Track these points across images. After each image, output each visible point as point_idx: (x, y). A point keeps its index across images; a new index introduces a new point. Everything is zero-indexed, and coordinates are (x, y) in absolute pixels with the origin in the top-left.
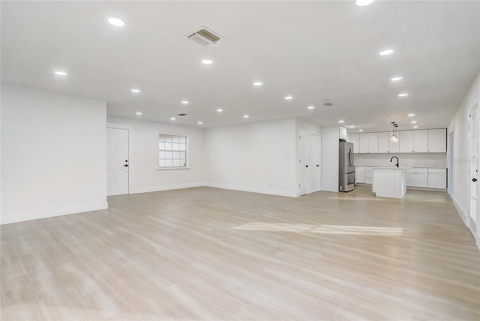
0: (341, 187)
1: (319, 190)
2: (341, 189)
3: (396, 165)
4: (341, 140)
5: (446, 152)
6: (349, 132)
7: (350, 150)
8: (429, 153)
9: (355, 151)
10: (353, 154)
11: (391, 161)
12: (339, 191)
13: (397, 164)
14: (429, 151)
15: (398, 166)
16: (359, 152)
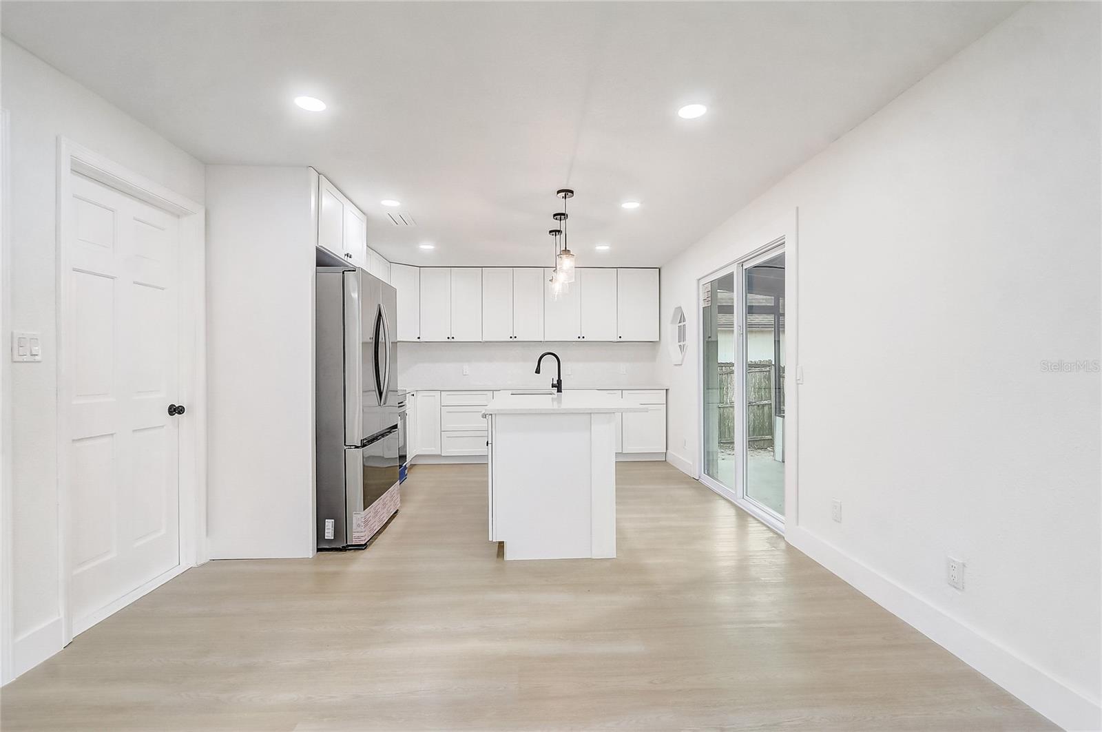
0: (329, 524)
1: (189, 561)
2: (329, 534)
3: (553, 386)
4: (323, 260)
5: (658, 340)
6: (376, 231)
7: (380, 315)
8: (620, 343)
9: (404, 328)
10: (394, 344)
11: (538, 371)
12: (319, 550)
13: (555, 382)
14: (620, 337)
15: (559, 390)
16: (419, 338)
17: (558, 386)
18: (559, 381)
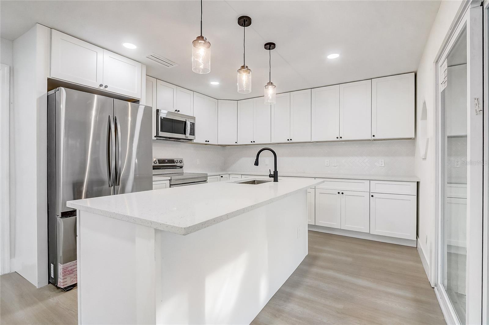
0: (52, 267)
2: (52, 274)
3: (270, 176)
5: (413, 136)
8: (374, 140)
11: (257, 164)
13: (272, 173)
14: (374, 136)
15: (276, 180)
16: (236, 143)
17: (275, 176)
18: (276, 172)
